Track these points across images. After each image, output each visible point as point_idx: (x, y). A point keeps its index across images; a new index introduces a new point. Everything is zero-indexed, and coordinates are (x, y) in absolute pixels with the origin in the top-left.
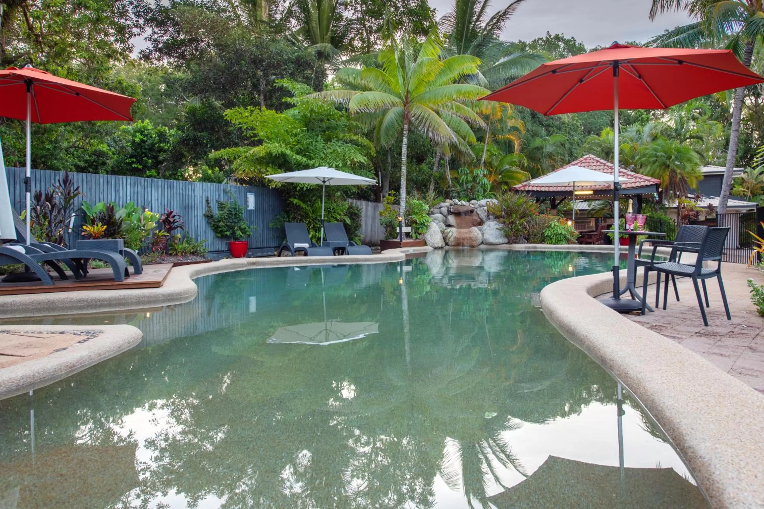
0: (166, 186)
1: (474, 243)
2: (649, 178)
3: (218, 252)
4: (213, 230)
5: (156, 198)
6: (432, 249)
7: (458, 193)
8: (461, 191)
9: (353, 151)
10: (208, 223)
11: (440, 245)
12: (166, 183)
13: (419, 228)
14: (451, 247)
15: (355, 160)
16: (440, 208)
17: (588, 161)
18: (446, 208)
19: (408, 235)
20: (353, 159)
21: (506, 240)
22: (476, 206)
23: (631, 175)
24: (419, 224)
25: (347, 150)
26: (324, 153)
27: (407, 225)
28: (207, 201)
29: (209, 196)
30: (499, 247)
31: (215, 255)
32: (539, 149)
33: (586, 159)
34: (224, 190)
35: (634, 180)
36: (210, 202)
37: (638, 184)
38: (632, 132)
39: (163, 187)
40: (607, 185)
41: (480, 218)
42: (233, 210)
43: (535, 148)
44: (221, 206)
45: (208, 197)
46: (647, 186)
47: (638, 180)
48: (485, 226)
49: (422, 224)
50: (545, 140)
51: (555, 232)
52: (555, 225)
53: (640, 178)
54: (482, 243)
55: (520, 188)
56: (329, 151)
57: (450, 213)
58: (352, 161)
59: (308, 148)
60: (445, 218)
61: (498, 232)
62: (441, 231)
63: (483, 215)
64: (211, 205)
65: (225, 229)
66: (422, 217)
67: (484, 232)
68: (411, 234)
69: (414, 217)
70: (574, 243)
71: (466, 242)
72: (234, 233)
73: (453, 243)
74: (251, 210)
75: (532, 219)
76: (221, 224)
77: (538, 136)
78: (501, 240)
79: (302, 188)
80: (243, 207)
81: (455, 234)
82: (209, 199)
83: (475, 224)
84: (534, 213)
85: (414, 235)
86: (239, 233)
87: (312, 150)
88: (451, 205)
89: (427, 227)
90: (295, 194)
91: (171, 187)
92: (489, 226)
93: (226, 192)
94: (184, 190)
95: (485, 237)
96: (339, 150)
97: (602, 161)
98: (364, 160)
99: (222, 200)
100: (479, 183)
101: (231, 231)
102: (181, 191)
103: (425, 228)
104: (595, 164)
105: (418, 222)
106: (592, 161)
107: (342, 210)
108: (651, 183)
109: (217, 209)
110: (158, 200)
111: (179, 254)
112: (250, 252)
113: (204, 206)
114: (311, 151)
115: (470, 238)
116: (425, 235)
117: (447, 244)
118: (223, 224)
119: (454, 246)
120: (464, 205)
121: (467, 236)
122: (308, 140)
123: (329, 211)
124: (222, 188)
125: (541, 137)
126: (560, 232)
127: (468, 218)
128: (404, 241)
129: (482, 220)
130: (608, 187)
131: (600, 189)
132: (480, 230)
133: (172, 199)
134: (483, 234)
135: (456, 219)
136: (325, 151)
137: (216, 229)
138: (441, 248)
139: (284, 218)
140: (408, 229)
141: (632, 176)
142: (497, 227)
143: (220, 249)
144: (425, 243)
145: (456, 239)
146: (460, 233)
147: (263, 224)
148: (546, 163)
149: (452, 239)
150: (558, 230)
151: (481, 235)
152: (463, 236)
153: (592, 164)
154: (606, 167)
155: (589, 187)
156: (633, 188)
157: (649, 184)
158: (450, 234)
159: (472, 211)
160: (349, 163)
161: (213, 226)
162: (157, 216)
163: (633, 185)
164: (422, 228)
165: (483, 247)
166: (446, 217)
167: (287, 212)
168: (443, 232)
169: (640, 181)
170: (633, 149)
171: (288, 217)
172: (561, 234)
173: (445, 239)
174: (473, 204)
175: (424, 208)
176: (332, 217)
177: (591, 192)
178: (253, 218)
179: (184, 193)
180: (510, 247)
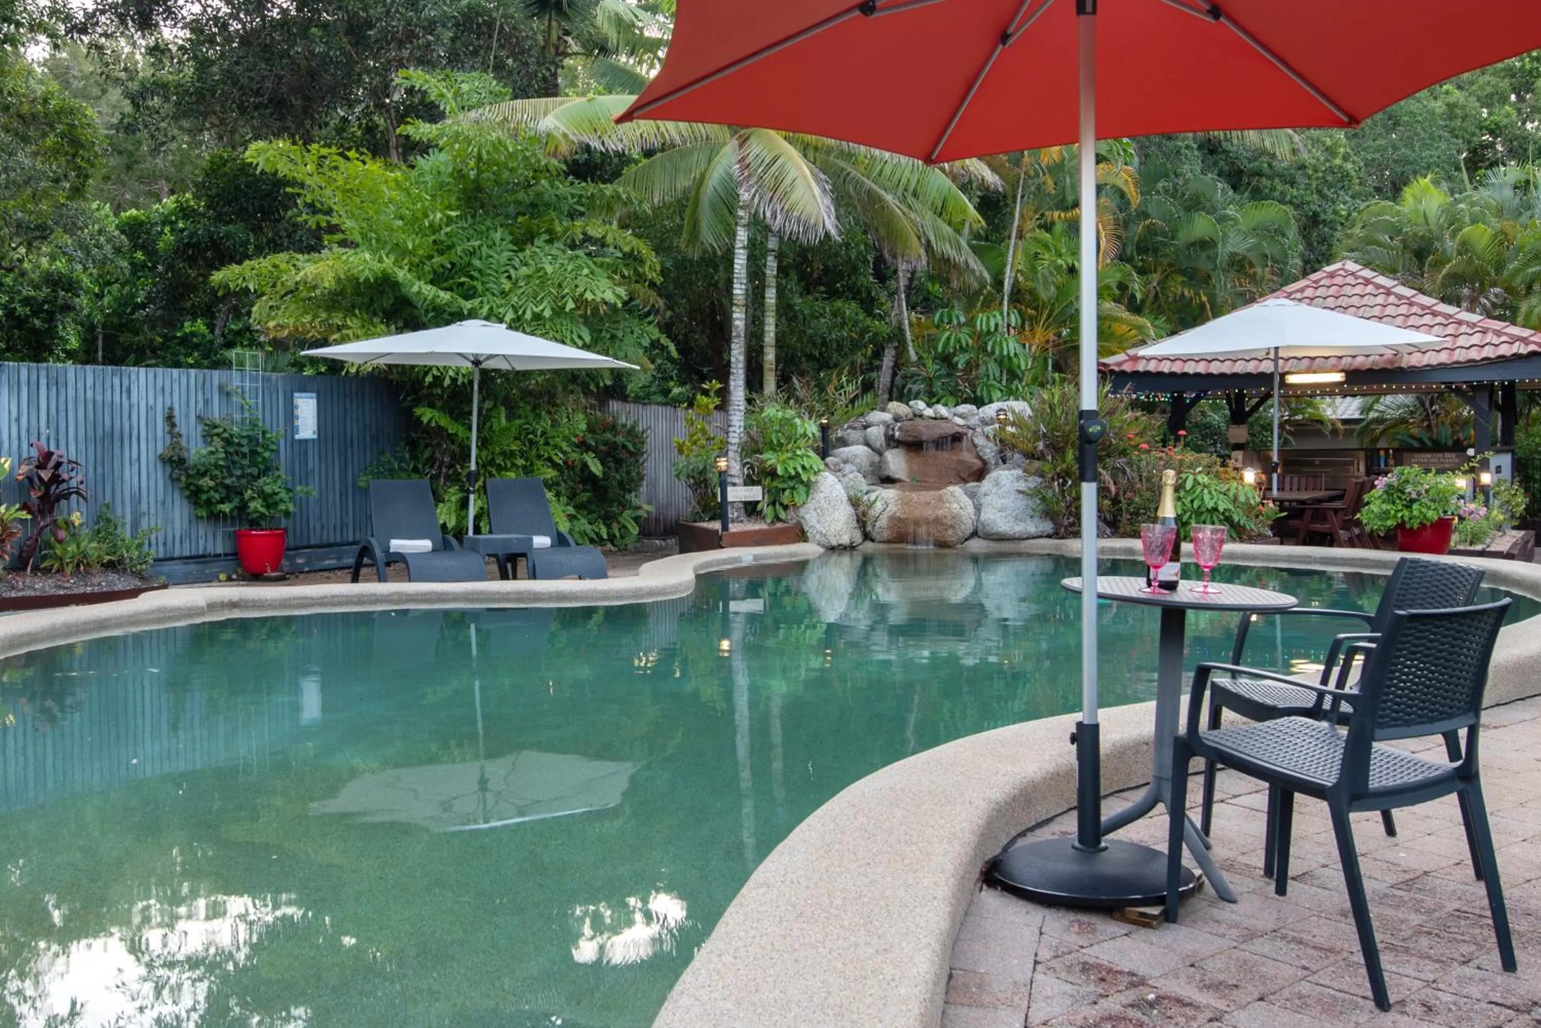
0: (43, 382)
1: (950, 535)
2: (1526, 333)
3: (200, 558)
4: (188, 497)
5: (14, 414)
6: (821, 550)
7: (929, 382)
8: (939, 377)
9: (586, 271)
10: (174, 480)
11: (845, 540)
12: (43, 373)
13: (784, 490)
14: (882, 546)
15: (589, 296)
16: (866, 427)
17: (1338, 280)
18: (882, 429)
19: (751, 509)
20: (582, 295)
21: (1048, 527)
22: (973, 421)
23: (1468, 324)
24: (783, 479)
25: (570, 268)
26: (509, 277)
27: (750, 481)
28: (170, 419)
29: (176, 407)
30: (1025, 546)
31: (192, 567)
32: (1206, 245)
33: (1332, 275)
34: (221, 388)
35: (1476, 339)
36: (177, 420)
37: (1489, 352)
38: (1501, 186)
39: (34, 387)
40: (1389, 353)
41: (980, 458)
42: (244, 442)
43: (1193, 244)
44: (210, 431)
45: (171, 409)
46: (1517, 357)
47: (1490, 338)
48: (986, 484)
49: (791, 478)
50: (1222, 219)
51: (1196, 504)
52: (1196, 483)
53: (1498, 333)
54: (975, 534)
55: (1119, 364)
56: (524, 271)
57: (892, 441)
58: (580, 301)
59: (469, 264)
60: (877, 458)
61: (1022, 503)
62: (850, 499)
63: (989, 451)
64: (182, 428)
65: (217, 496)
66: (794, 457)
67: (983, 501)
68: (759, 507)
69: (770, 458)
70: (1259, 538)
71: (922, 530)
72: (243, 507)
73: (886, 535)
74: (306, 441)
75: (1130, 464)
76: (206, 482)
77: (1203, 209)
78: (1032, 527)
79: (438, 380)
80: (277, 431)
81: (892, 509)
82: (176, 413)
83: (964, 475)
84: (1136, 447)
85: (768, 511)
86: (256, 505)
87: (480, 271)
88: (897, 419)
89: (808, 485)
90: (432, 395)
91: (57, 383)
92: (997, 483)
93: (225, 394)
94: (99, 389)
95: (983, 517)
96: (549, 269)
97: (1381, 280)
98: (618, 296)
99: (217, 415)
100: (993, 353)
101: (236, 502)
102: (90, 394)
103: (802, 489)
104: (1358, 290)
105: (780, 471)
106: (1350, 280)
107: (566, 439)
108: (1532, 347)
109: (200, 439)
110: (18, 420)
111: (69, 570)
112: (300, 556)
113: (160, 434)
114: (476, 274)
115: (937, 521)
116: (802, 511)
117: (867, 536)
118: (211, 483)
119: (889, 541)
120: (942, 418)
121: (929, 513)
122: (472, 243)
123: (530, 441)
124: (216, 382)
125: (1212, 211)
126: (1210, 505)
127: (945, 456)
128: (734, 528)
129: (985, 463)
130: (1391, 362)
131: (1368, 366)
132: (972, 495)
133: (63, 414)
134: (978, 509)
135: (909, 462)
136: (512, 272)
137: (194, 495)
138: (850, 548)
139: (401, 459)
140: (755, 493)
141: (1474, 325)
142: (1022, 486)
143: (210, 550)
144: (800, 534)
145: (895, 520)
146: (906, 503)
147: (344, 477)
148: (1224, 285)
149: (883, 522)
150: (1207, 497)
151: (971, 510)
152: (917, 514)
153: (1348, 290)
154: (1392, 299)
155: (1333, 361)
156: (1471, 364)
157: (1523, 350)
158: (879, 506)
159: (957, 438)
160: (570, 305)
161: (187, 487)
162: (6, 466)
163: (1475, 354)
164: (793, 488)
165: (976, 546)
166: (880, 454)
167: (413, 445)
168: (854, 502)
169: (1496, 340)
170: (1502, 239)
171: (414, 457)
172: (1215, 509)
173: (862, 521)
174: (961, 416)
175: (800, 431)
176: (539, 457)
177: (1338, 377)
178: (312, 462)
179: (99, 398)
180: (1057, 547)
